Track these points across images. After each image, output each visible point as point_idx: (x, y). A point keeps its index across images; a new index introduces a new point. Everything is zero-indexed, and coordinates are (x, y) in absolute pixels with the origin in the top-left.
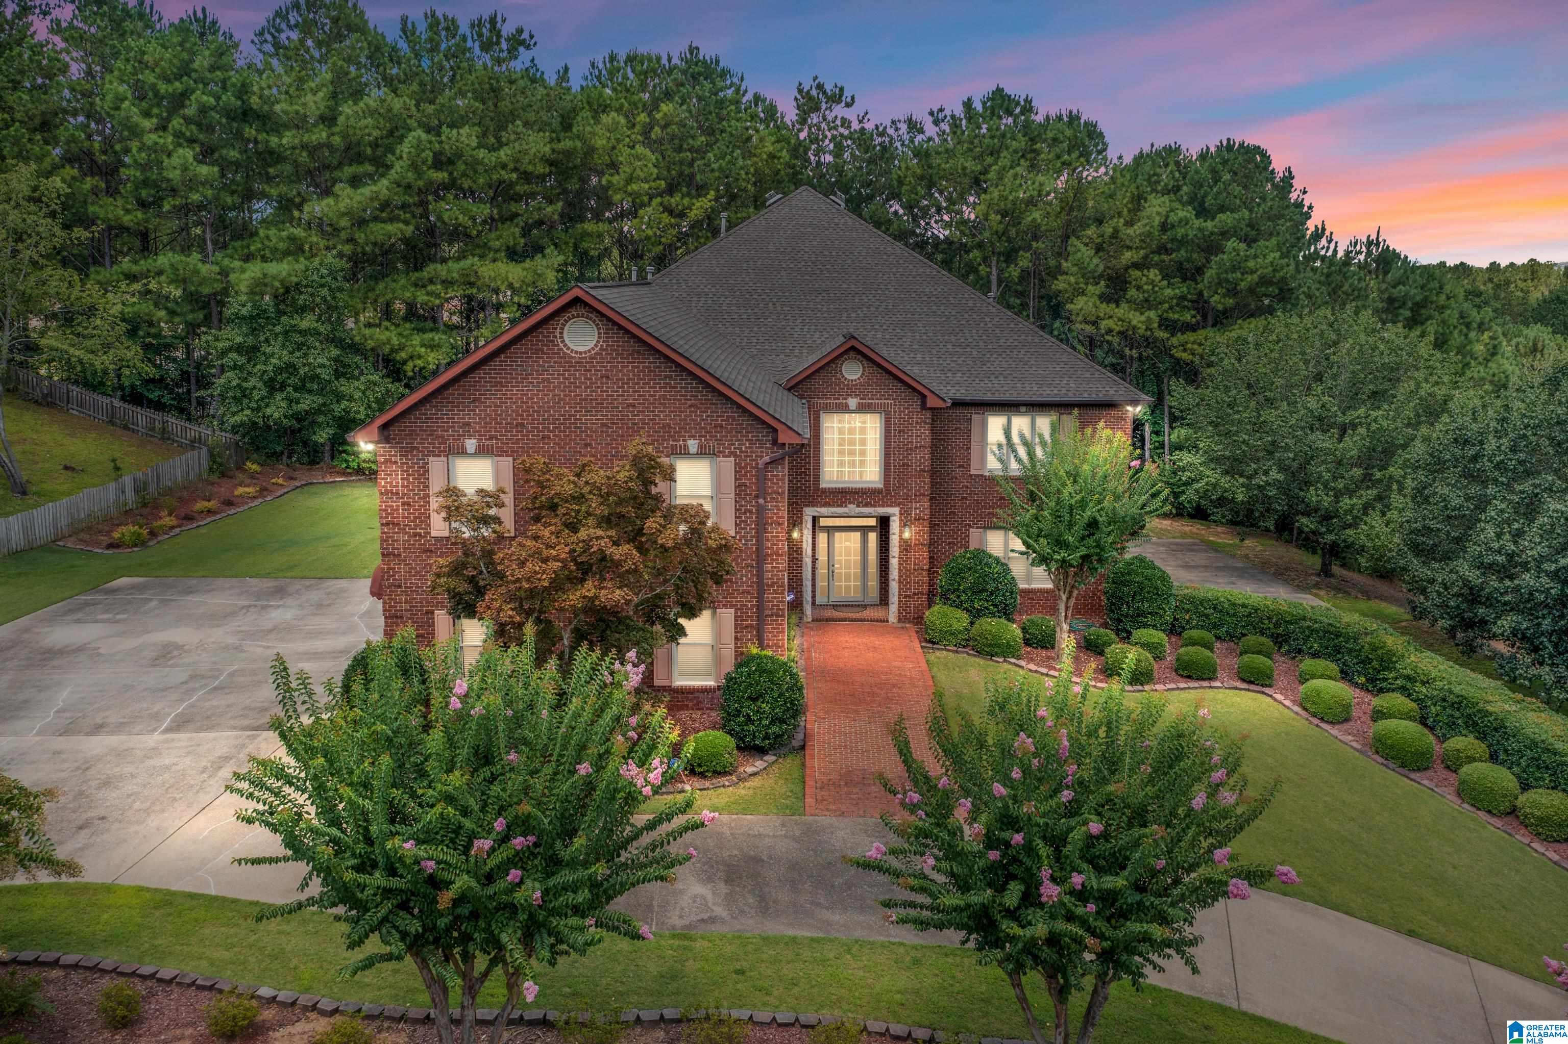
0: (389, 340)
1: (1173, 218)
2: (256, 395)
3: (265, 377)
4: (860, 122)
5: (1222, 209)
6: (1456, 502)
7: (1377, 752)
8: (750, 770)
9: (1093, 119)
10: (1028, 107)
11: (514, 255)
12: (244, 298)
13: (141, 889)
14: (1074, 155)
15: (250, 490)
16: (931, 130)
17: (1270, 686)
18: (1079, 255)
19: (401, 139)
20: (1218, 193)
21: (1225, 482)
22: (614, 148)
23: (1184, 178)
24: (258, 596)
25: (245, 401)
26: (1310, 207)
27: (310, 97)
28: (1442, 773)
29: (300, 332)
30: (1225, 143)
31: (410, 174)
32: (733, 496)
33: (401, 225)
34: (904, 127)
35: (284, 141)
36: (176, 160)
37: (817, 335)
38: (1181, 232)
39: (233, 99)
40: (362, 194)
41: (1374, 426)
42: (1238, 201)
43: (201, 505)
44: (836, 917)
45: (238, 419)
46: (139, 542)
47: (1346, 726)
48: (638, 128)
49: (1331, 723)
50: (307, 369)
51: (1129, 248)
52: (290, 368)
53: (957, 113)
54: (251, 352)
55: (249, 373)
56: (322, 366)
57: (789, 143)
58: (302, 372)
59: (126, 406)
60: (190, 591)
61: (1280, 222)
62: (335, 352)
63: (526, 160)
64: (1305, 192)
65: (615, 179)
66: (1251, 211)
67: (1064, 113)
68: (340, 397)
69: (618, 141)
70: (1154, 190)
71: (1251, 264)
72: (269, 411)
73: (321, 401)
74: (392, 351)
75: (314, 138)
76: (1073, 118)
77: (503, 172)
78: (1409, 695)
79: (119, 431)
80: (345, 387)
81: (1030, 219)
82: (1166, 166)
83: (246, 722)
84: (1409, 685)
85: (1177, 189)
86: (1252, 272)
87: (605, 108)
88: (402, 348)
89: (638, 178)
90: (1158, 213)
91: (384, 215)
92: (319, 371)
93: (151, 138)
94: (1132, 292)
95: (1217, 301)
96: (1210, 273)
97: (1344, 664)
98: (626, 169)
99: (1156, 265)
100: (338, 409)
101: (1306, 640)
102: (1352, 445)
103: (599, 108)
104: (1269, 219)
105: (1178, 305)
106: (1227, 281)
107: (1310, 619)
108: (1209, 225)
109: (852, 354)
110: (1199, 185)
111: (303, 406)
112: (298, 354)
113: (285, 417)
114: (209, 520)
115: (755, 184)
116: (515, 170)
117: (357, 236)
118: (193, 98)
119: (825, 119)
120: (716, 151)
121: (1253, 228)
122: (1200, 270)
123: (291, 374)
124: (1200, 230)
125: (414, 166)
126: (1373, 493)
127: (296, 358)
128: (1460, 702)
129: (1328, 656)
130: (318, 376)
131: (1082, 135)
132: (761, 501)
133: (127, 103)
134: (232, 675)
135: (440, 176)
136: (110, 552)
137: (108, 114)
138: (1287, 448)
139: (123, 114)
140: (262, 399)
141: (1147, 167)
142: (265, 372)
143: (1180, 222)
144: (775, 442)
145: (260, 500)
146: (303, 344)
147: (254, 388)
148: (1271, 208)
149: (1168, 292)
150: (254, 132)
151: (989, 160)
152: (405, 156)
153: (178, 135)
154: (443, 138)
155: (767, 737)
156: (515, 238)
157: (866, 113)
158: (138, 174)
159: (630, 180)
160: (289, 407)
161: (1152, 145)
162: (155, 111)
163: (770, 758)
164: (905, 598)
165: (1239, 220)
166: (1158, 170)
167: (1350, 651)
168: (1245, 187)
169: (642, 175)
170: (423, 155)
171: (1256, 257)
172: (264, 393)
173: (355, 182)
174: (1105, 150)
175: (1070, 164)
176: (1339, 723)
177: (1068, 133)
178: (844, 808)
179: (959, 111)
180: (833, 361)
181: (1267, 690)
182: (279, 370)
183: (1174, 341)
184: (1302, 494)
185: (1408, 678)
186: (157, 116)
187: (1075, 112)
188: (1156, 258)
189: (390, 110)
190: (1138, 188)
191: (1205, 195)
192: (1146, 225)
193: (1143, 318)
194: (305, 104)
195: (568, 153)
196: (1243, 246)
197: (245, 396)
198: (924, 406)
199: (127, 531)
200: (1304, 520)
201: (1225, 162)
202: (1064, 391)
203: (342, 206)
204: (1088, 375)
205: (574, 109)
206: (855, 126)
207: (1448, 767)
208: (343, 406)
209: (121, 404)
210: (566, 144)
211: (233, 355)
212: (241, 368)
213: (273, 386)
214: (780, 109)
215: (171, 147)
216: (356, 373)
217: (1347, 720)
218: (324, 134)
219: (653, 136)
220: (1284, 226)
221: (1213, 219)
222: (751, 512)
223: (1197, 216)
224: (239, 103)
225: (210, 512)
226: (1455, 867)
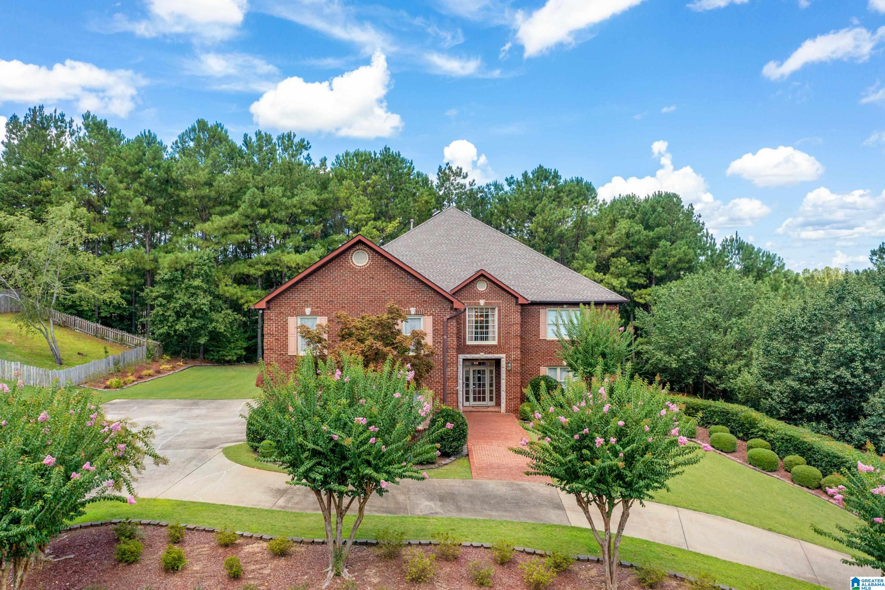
0: (236, 293)
1: (632, 231)
2: (171, 320)
3: (175, 310)
4: (471, 185)
5: (658, 225)
6: (783, 350)
7: (750, 464)
8: (444, 462)
9: (589, 181)
10: (556, 176)
11: (297, 250)
12: (166, 270)
13: (169, 500)
14: (580, 199)
15: (167, 366)
16: (507, 188)
17: (695, 438)
18: (584, 249)
19: (245, 193)
20: (656, 217)
21: (666, 358)
22: (348, 198)
23: (637, 211)
24: (185, 405)
25: (165, 322)
26: (703, 224)
27: (201, 172)
28: (784, 473)
29: (193, 288)
30: (657, 193)
31: (249, 210)
32: (432, 334)
33: (243, 235)
34: (492, 188)
35: (188, 194)
36: (134, 203)
37: (462, 273)
38: (636, 237)
39: (163, 173)
40: (226, 219)
41: (741, 327)
42: (666, 221)
43: (145, 372)
44: (494, 513)
45: (161, 331)
46: (119, 387)
47: (734, 454)
48: (360, 188)
49: (727, 453)
50: (196, 306)
51: (610, 246)
52: (188, 306)
53: (519, 179)
54: (169, 298)
55: (168, 309)
56: (204, 304)
57: (435, 196)
58: (194, 307)
59: (104, 327)
60: (151, 404)
61: (687, 231)
62: (210, 298)
63: (306, 202)
64: (700, 216)
65: (349, 213)
66: (673, 227)
67: (574, 179)
68: (212, 321)
69: (351, 194)
70: (623, 217)
71: (673, 252)
72: (177, 327)
73: (203, 322)
74: (237, 299)
75: (202, 192)
76: (579, 181)
77: (294, 209)
78: (765, 439)
79: (100, 340)
80: (214, 315)
81: (559, 230)
82: (628, 205)
83: (198, 446)
84: (765, 434)
85: (633, 217)
86: (674, 257)
87: (344, 178)
88: (242, 298)
89: (361, 212)
90: (624, 228)
91: (235, 231)
92: (202, 306)
93: (123, 192)
94: (612, 269)
95: (657, 272)
96: (652, 258)
97: (732, 428)
98: (354, 208)
99: (624, 255)
100: (210, 327)
101: (712, 417)
102: (730, 338)
103: (341, 179)
104: (681, 230)
105: (636, 275)
106: (661, 261)
107: (713, 407)
108: (651, 234)
109: (482, 278)
110: (645, 214)
111: (194, 325)
112: (192, 298)
113: (185, 330)
114: (150, 379)
115: (418, 216)
116: (301, 208)
117: (222, 241)
118: (144, 173)
119: (452, 184)
120: (399, 199)
121: (674, 235)
122: (647, 258)
123: (188, 309)
124: (647, 236)
125: (251, 206)
126: (743, 362)
127: (191, 301)
128: (790, 440)
129: (723, 424)
130: (201, 310)
131: (584, 189)
132: (445, 337)
133: (111, 175)
134: (185, 431)
135: (263, 211)
136: (106, 390)
137: (102, 182)
138: (697, 340)
139: (110, 181)
140: (174, 321)
141: (618, 205)
142: (175, 307)
143: (636, 232)
144: (452, 308)
145: (173, 372)
146: (194, 294)
147: (170, 316)
148: (682, 225)
149: (632, 268)
150: (172, 190)
151: (537, 202)
152: (247, 201)
153: (136, 191)
154: (266, 192)
155: (451, 448)
156: (299, 241)
157: (474, 181)
158: (116, 210)
159: (356, 214)
160: (188, 325)
161: (620, 195)
162: (125, 180)
163: (453, 458)
164: (508, 400)
165: (667, 231)
166: (624, 207)
167: (735, 420)
168: (669, 214)
169: (363, 211)
170: (256, 200)
171: (676, 249)
172: (175, 318)
173: (222, 214)
174: (596, 197)
175: (578, 203)
176: (731, 452)
177: (577, 188)
178: (491, 476)
179: (520, 178)
180: (472, 281)
181: (693, 439)
182: (182, 307)
183: (635, 293)
184: (706, 364)
185: (764, 431)
186: (126, 182)
187: (580, 178)
188: (624, 251)
189: (239, 178)
190: (614, 216)
191: (649, 219)
192: (618, 234)
193: (618, 282)
194: (198, 176)
195: (326, 201)
196: (669, 243)
197: (165, 320)
198: (517, 303)
199: (113, 381)
200: (708, 377)
201: (658, 202)
202: (585, 297)
203: (215, 225)
204: (597, 290)
205: (328, 179)
206: (468, 187)
207: (786, 470)
208: (213, 325)
209: (101, 326)
210: (325, 196)
211: (160, 299)
212: (164, 305)
213: (179, 315)
214: (430, 179)
215: (132, 197)
216: (220, 309)
217: (734, 452)
218: (207, 191)
219: (368, 192)
220: (689, 234)
221: (653, 230)
222: (440, 342)
223: (645, 229)
224: (166, 175)
225: (150, 375)
226: (791, 508)
